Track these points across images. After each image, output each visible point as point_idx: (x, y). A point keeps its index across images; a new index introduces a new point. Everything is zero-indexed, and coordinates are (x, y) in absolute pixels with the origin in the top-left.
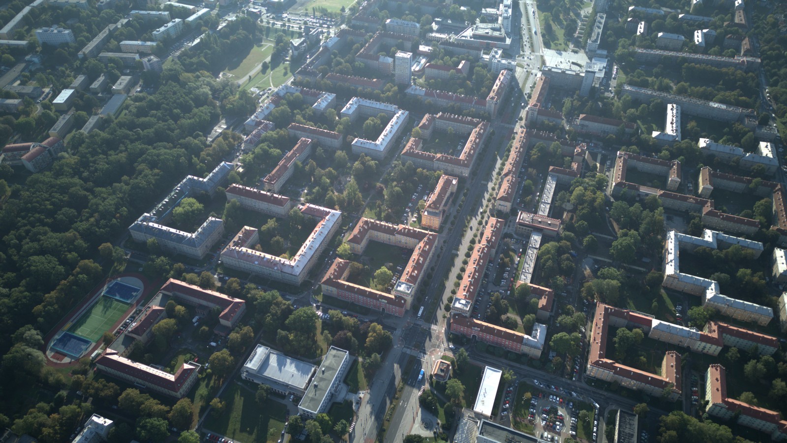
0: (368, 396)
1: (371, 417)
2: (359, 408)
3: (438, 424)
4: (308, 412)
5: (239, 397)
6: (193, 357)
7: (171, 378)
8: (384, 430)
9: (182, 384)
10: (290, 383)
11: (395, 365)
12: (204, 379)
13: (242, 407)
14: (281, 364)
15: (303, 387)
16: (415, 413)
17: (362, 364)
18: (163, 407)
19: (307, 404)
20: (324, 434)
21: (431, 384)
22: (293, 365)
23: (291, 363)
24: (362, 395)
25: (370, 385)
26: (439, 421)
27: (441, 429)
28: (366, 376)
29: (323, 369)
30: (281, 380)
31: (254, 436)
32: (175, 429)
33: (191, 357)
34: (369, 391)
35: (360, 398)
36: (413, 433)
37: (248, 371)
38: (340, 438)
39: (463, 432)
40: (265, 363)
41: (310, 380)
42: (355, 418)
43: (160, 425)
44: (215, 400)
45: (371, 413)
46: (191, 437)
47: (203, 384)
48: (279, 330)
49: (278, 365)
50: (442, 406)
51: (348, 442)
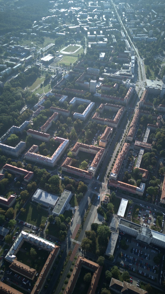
0: (78, 209)
1: (79, 216)
2: (75, 213)
3: (104, 219)
4: (56, 214)
5: (31, 208)
6: (14, 193)
7: (6, 200)
8: (84, 221)
9: (10, 202)
10: (49, 203)
11: (88, 197)
12: (18, 201)
13: (32, 212)
14: (46, 196)
15: (54, 205)
16: (95, 215)
17: (76, 197)
18: (3, 211)
19: (56, 211)
20: (62, 222)
21: (102, 205)
22: (51, 196)
23: (50, 196)
24: (76, 208)
25: (79, 204)
26: (104, 218)
27: (105, 221)
28: (77, 201)
29: (62, 198)
30: (46, 202)
31: (36, 222)
32: (8, 219)
33: (13, 193)
34: (78, 207)
35: (75, 209)
36: (95, 222)
37: (34, 198)
38: (68, 224)
39: (113, 222)
40: (40, 196)
41: (57, 202)
42: (73, 216)
43: (2, 217)
44: (22, 209)
45: (79, 215)
46: (13, 222)
47: (18, 203)
48: (46, 184)
49: (45, 196)
50: (105, 213)
51: (71, 225)
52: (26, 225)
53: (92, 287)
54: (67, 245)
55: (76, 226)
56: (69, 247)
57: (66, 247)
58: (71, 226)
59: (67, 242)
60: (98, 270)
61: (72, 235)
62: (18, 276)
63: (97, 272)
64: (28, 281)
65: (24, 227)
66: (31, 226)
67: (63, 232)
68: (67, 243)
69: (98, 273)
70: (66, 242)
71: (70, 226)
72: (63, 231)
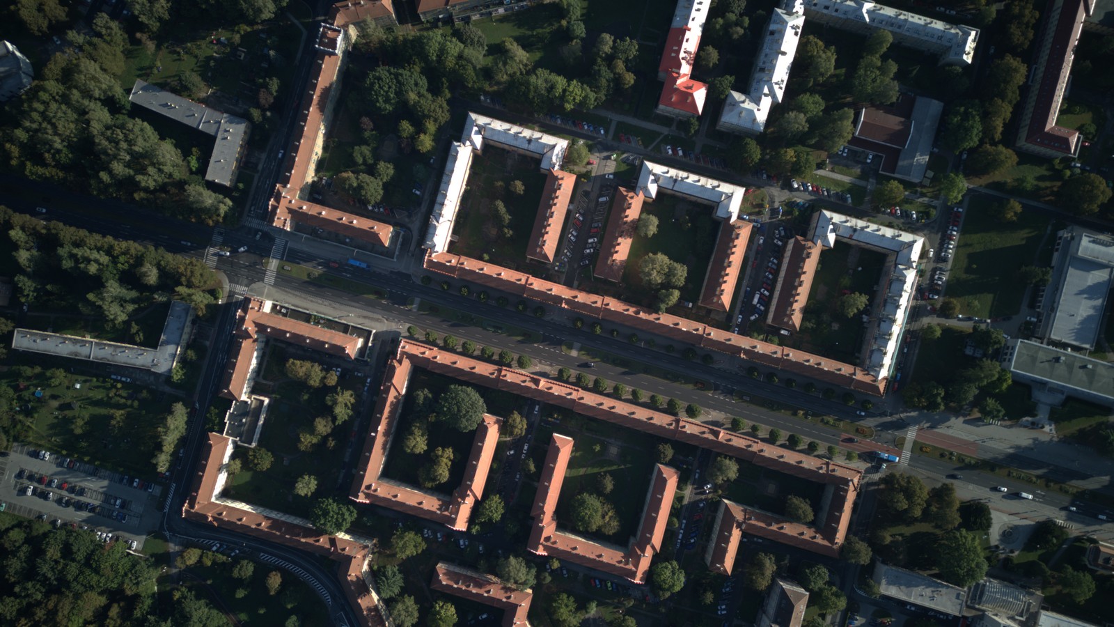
0: (1045, 438)
1: (1011, 448)
2: (1025, 427)
3: (1012, 551)
4: (1012, 354)
5: (1025, 236)
7: (1052, 122)
8: (993, 470)
9: (1040, 143)
10: (1058, 314)
11: (1107, 478)
12: (1052, 168)
13: (1009, 245)
14: (1091, 292)
15: (1053, 337)
16: (1025, 515)
17: (1102, 423)
18: (1000, 129)
19: (1024, 352)
20: (979, 388)
21: (1078, 539)
22: (1091, 312)
23: (1094, 308)
24: (1047, 428)
25: (1066, 441)
26: (1017, 553)
27: (1003, 556)
28: (1081, 431)
29: (1090, 366)
30: (1062, 298)
31: (964, 276)
32: (965, 156)
34: (1055, 439)
35: (1043, 427)
36: (995, 515)
37: (1074, 240)
38: (974, 407)
39: (1004, 594)
40: (1090, 265)
41: (1065, 346)
42: (1008, 423)
44: (1017, 206)
45: (1018, 447)
47: (1042, 171)
49: (1089, 287)
50: (1041, 558)
51: (968, 418)
52: (946, 238)
53: (774, 527)
54: (891, 415)
55: (966, 438)
56: (885, 427)
57: (884, 414)
58: (965, 422)
59: (902, 415)
60: (826, 543)
61: (931, 427)
62: (773, 271)
63: (819, 540)
64: (762, 308)
65: (939, 235)
66: (945, 260)
67: (939, 400)
68: (898, 416)
69: (817, 543)
70: (902, 412)
71: (964, 415)
72: (942, 398)
